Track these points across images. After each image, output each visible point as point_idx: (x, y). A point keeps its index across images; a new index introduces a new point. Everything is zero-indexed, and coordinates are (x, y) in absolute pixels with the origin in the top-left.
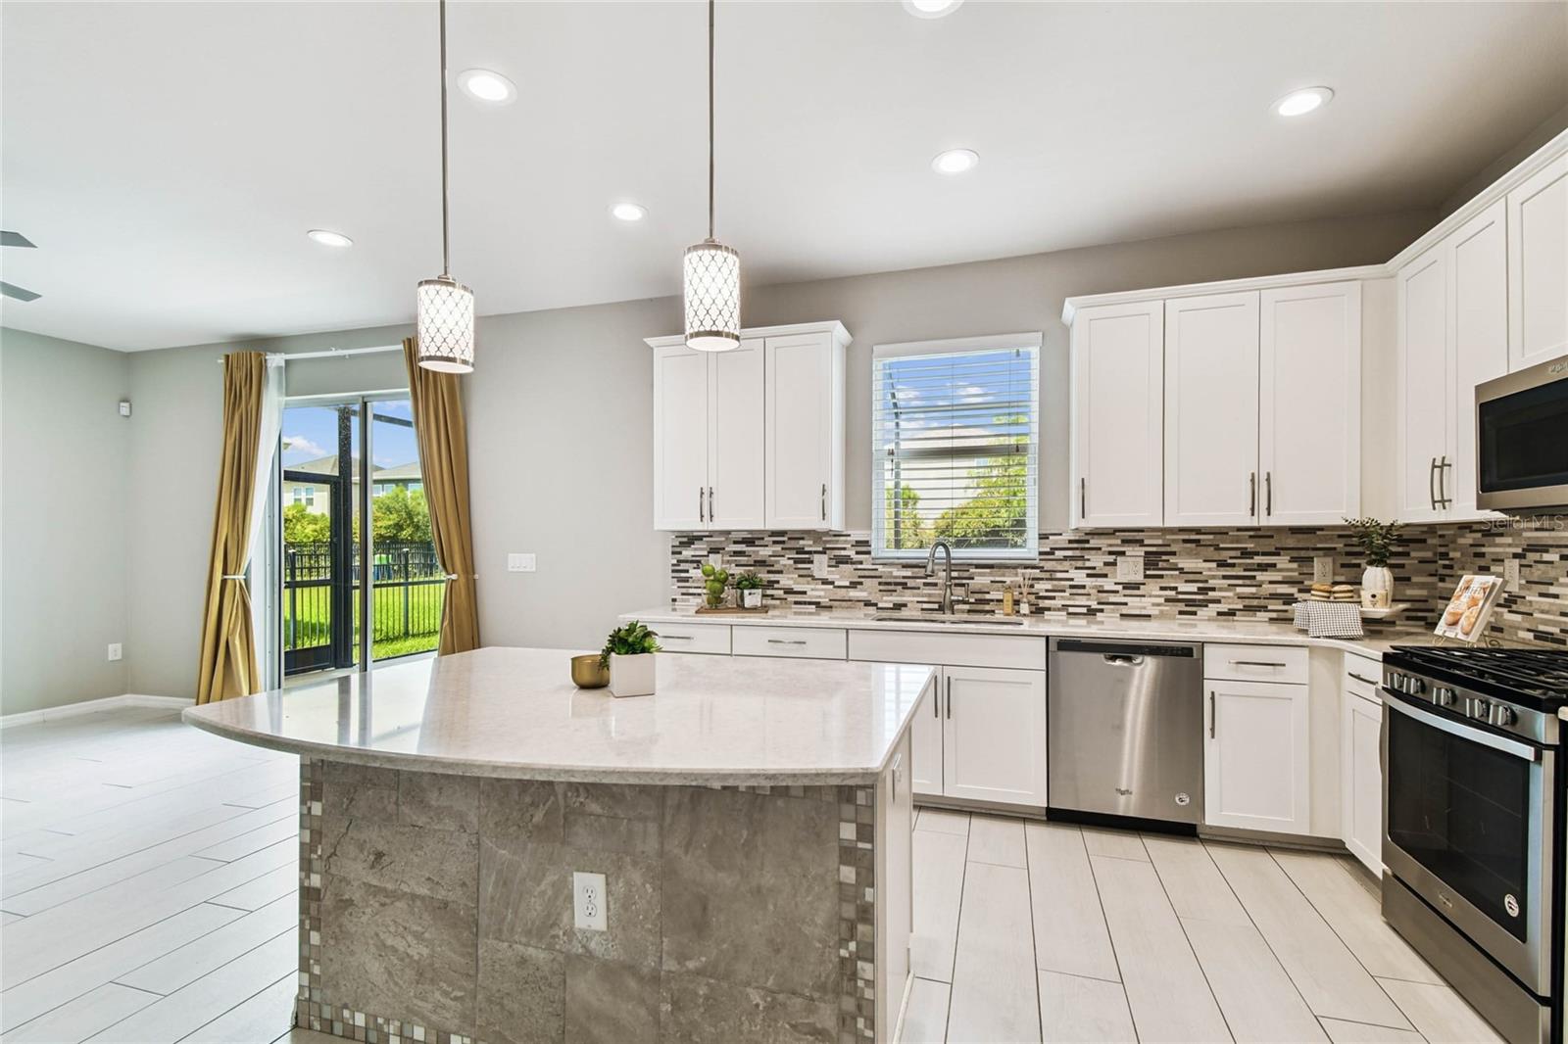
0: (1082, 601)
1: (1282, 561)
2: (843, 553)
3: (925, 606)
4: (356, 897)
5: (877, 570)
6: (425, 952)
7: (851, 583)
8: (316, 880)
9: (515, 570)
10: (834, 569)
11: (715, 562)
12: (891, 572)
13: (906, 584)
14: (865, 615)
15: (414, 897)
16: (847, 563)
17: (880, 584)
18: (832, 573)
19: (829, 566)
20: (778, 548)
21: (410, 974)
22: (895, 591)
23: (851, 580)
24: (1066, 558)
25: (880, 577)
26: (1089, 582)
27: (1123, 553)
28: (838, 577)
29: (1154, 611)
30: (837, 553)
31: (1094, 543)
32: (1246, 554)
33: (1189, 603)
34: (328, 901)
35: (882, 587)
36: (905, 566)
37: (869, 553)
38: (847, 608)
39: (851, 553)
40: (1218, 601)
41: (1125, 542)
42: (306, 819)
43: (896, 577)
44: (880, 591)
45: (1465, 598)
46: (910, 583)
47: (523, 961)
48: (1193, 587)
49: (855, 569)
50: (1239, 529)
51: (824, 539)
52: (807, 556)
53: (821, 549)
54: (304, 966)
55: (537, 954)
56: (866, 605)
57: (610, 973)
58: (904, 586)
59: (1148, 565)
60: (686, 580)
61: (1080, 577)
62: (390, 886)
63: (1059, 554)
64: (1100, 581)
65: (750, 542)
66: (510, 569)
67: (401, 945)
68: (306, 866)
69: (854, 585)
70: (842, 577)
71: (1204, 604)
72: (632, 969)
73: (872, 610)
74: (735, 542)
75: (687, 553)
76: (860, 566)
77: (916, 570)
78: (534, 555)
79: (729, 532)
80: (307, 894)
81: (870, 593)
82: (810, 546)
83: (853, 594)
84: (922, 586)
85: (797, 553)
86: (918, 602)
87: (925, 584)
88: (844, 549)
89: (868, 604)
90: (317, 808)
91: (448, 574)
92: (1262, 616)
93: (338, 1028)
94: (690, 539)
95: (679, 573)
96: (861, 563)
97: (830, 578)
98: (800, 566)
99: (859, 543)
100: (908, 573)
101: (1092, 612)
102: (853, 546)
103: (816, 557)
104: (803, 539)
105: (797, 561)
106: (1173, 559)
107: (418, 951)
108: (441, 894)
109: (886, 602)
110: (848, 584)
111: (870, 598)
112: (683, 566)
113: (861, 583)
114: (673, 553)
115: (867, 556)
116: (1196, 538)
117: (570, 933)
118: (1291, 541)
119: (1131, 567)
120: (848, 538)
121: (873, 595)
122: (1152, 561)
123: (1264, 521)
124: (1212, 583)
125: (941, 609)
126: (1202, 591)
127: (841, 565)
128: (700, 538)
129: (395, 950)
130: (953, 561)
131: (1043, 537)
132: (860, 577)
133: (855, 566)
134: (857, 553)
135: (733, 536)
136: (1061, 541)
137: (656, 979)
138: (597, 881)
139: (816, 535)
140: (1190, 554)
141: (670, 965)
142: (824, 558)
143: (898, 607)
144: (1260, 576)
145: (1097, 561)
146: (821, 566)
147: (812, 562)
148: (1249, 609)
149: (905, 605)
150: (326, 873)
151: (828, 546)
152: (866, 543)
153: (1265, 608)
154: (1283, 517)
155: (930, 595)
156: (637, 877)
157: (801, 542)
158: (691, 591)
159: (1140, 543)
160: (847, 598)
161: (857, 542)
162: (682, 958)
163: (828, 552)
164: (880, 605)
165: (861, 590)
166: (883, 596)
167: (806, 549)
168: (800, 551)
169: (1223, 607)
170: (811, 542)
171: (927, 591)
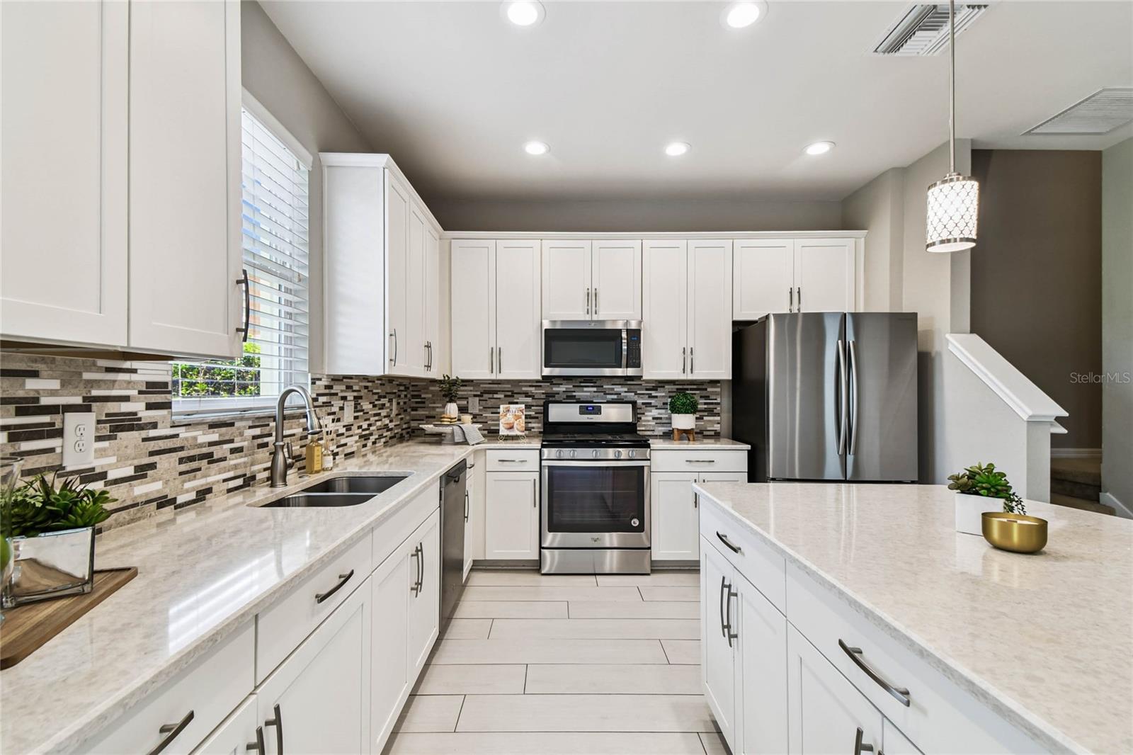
2: (125, 407)
3: (232, 484)
5: (176, 436)
7: (137, 468)
10: (106, 444)
12: (195, 438)
13: (211, 455)
14: (159, 525)
16: (131, 428)
17: (181, 461)
18: (101, 453)
19: (99, 439)
22: (199, 469)
23: (137, 462)
24: (323, 404)
25: (182, 449)
27: (345, 399)
28: (113, 460)
30: (113, 407)
31: (335, 388)
32: (379, 397)
35: (184, 467)
36: (213, 426)
37: (167, 406)
38: (132, 521)
39: (137, 407)
41: (347, 388)
43: (201, 446)
44: (181, 474)
45: (510, 416)
46: (218, 452)
48: (366, 425)
49: (144, 440)
51: (86, 376)
52: (46, 419)
53: (78, 400)
56: (160, 506)
58: (209, 457)
61: (329, 422)
63: (320, 400)
64: (337, 426)
69: (142, 472)
70: (122, 460)
73: (168, 511)
76: (152, 433)
77: (223, 430)
81: (167, 482)
82: (53, 393)
83: (142, 489)
84: (229, 456)
85: (20, 412)
86: (225, 481)
87: (233, 451)
88: (126, 399)
89: (163, 502)
96: (154, 425)
97: (99, 464)
98: (26, 446)
99: (153, 387)
100: (214, 436)
102: (140, 392)
103: (72, 419)
104: (34, 374)
105: (18, 434)
106: (362, 402)
109: (188, 491)
110: (130, 471)
111: (167, 491)
113: (152, 466)
115: (164, 412)
118: (389, 388)
119: (348, 413)
120: (134, 377)
121: (171, 484)
126: (368, 427)
127: (120, 435)
130: (286, 412)
131: (313, 384)
132: (152, 454)
133: (144, 434)
134: (150, 406)
136: (320, 386)
139: (65, 365)
140: (366, 399)
142: (88, 420)
143: (203, 494)
145: (336, 406)
146: (79, 440)
147: (59, 433)
149: (209, 490)
151: (95, 393)
153: (382, 437)
154: (432, 373)
155: (236, 467)
157: (31, 384)
159: (351, 388)
160: (129, 503)
161: (149, 385)
163: (95, 406)
164: (179, 501)
165: (154, 480)
166: (184, 481)
167: (45, 401)
168: (27, 406)
169: (373, 438)
170: (55, 384)
171: (235, 460)
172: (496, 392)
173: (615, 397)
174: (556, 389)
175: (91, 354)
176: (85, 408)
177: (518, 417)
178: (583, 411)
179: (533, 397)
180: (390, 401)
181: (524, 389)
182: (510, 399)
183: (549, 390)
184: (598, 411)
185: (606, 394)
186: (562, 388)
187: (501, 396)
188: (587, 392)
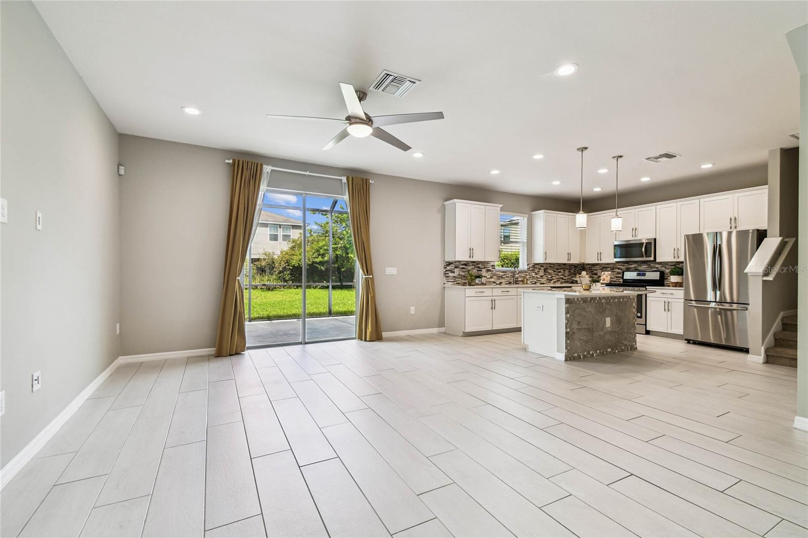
0: (534, 280)
1: (562, 271)
3: (506, 283)
4: (576, 332)
5: (496, 273)
6: (586, 338)
8: (568, 330)
9: (389, 274)
11: (456, 270)
14: (494, 286)
15: (585, 328)
16: (490, 271)
17: (497, 277)
20: (473, 267)
21: (584, 343)
22: (500, 279)
24: (532, 270)
25: (497, 275)
26: (535, 276)
27: (540, 269)
29: (545, 282)
30: (488, 268)
31: (536, 266)
32: (557, 269)
33: (550, 280)
34: (571, 333)
36: (502, 272)
38: (489, 284)
39: (491, 268)
40: (553, 279)
41: (541, 266)
42: (566, 318)
43: (500, 275)
44: (497, 279)
45: (604, 276)
46: (503, 277)
47: (600, 335)
48: (550, 277)
49: (491, 273)
50: (557, 264)
54: (566, 348)
55: (601, 333)
57: (610, 333)
59: (545, 272)
60: (448, 277)
61: (534, 274)
62: (581, 328)
63: (531, 269)
64: (537, 275)
65: (466, 265)
66: (386, 274)
67: (582, 338)
68: (566, 328)
69: (491, 277)
70: (489, 275)
71: (551, 280)
72: (612, 331)
73: (495, 284)
74: (462, 265)
75: (448, 268)
77: (505, 273)
78: (396, 269)
79: (460, 261)
80: (567, 333)
81: (495, 280)
82: (481, 266)
83: (491, 280)
84: (505, 278)
89: (494, 283)
90: (568, 316)
91: (365, 275)
92: (559, 282)
93: (572, 358)
94: (449, 264)
95: (446, 275)
96: (493, 271)
97: (486, 275)
100: (503, 274)
101: (536, 283)
102: (491, 266)
103: (482, 269)
105: (478, 271)
106: (548, 270)
107: (585, 338)
108: (589, 327)
109: (498, 282)
112: (447, 272)
113: (493, 277)
114: (445, 268)
115: (494, 269)
116: (552, 265)
117: (606, 328)
118: (563, 267)
119: (542, 273)
120: (490, 264)
122: (545, 270)
123: (569, 262)
124: (553, 275)
125: (510, 283)
126: (552, 277)
127: (488, 272)
128: (452, 263)
129: (582, 339)
131: (528, 265)
132: (492, 275)
135: (462, 263)
136: (530, 266)
137: (615, 332)
138: (609, 318)
139: (483, 263)
140: (550, 269)
141: (617, 329)
142: (485, 270)
143: (501, 283)
144: (560, 274)
145: (536, 271)
146: (484, 273)
148: (558, 281)
150: (570, 328)
152: (494, 266)
153: (559, 281)
154: (572, 262)
156: (613, 316)
157: (479, 265)
158: (450, 280)
159: (543, 266)
160: (489, 281)
162: (618, 328)
163: (486, 268)
165: (493, 279)
168: (479, 268)
169: (554, 281)
171: (507, 279)
172: (607, 268)
173: (656, 269)
174: (630, 266)
175: (485, 262)
176: (484, 268)
177: (607, 276)
178: (639, 275)
179: (621, 269)
180: (564, 271)
181: (618, 267)
182: (612, 270)
183: (628, 267)
184: (644, 275)
185: (651, 268)
186: (633, 266)
187: (609, 269)
188: (644, 267)
